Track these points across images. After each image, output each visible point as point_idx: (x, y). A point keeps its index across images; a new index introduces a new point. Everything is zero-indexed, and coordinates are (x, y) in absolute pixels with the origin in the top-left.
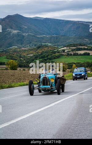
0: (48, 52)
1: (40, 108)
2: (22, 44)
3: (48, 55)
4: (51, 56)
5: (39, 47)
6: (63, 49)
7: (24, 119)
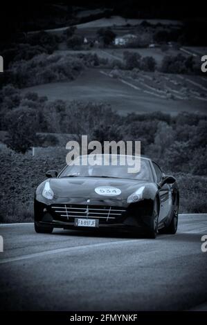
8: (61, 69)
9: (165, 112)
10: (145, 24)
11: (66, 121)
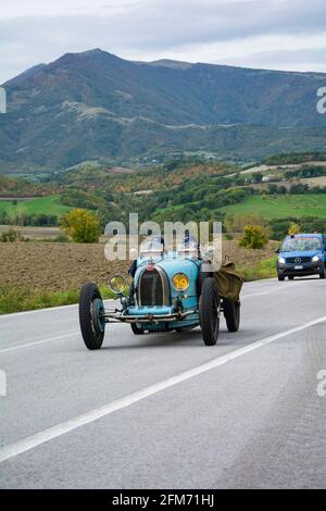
0: (202, 182)
1: (177, 374)
2: (113, 154)
3: (204, 193)
4: (213, 196)
5: (172, 166)
6: (256, 170)
7: (122, 411)
8: (233, 197)
9: (293, 216)
10: (279, 168)
11: (234, 225)
